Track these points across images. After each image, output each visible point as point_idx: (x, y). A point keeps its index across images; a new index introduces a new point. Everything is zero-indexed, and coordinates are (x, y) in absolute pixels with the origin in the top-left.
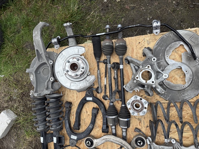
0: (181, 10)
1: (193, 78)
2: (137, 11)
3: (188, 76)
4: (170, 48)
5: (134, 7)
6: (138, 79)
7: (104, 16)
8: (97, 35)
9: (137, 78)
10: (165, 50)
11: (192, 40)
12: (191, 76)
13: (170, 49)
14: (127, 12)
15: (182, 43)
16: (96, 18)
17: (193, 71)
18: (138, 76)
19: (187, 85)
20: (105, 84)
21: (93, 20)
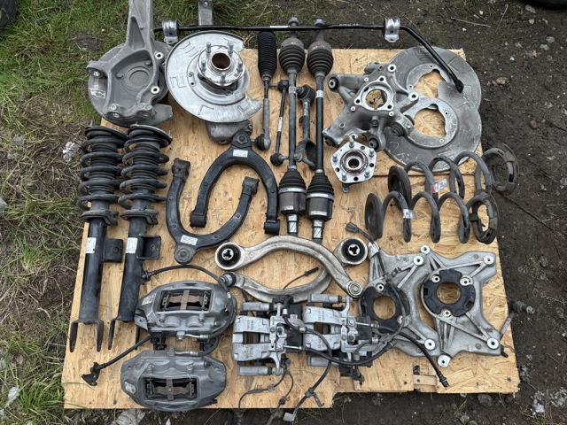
0: (432, 24)
1: (459, 126)
2: (350, 13)
3: (448, 122)
4: (416, 72)
5: (345, 4)
6: (360, 104)
7: (283, 10)
8: (271, 27)
9: (358, 101)
10: (406, 75)
11: (454, 64)
12: (454, 122)
13: (415, 74)
14: (332, 11)
15: (437, 67)
16: (265, 12)
17: (459, 116)
18: (359, 98)
19: (448, 138)
20: (280, 130)
21: (257, 14)
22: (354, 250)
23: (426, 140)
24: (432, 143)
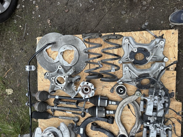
0: (26, 47)
1: (70, 44)
3: (68, 48)
4: (47, 58)
5: (19, 80)
7: (22, 104)
8: (30, 114)
9: (62, 88)
10: (49, 62)
11: (43, 43)
12: (68, 46)
14: (22, 86)
15: (45, 50)
16: (23, 111)
17: (65, 44)
18: (60, 87)
19: (75, 49)
20: (71, 113)
21: (24, 114)
22: (121, 91)
23: (76, 58)
24: (77, 56)
